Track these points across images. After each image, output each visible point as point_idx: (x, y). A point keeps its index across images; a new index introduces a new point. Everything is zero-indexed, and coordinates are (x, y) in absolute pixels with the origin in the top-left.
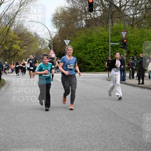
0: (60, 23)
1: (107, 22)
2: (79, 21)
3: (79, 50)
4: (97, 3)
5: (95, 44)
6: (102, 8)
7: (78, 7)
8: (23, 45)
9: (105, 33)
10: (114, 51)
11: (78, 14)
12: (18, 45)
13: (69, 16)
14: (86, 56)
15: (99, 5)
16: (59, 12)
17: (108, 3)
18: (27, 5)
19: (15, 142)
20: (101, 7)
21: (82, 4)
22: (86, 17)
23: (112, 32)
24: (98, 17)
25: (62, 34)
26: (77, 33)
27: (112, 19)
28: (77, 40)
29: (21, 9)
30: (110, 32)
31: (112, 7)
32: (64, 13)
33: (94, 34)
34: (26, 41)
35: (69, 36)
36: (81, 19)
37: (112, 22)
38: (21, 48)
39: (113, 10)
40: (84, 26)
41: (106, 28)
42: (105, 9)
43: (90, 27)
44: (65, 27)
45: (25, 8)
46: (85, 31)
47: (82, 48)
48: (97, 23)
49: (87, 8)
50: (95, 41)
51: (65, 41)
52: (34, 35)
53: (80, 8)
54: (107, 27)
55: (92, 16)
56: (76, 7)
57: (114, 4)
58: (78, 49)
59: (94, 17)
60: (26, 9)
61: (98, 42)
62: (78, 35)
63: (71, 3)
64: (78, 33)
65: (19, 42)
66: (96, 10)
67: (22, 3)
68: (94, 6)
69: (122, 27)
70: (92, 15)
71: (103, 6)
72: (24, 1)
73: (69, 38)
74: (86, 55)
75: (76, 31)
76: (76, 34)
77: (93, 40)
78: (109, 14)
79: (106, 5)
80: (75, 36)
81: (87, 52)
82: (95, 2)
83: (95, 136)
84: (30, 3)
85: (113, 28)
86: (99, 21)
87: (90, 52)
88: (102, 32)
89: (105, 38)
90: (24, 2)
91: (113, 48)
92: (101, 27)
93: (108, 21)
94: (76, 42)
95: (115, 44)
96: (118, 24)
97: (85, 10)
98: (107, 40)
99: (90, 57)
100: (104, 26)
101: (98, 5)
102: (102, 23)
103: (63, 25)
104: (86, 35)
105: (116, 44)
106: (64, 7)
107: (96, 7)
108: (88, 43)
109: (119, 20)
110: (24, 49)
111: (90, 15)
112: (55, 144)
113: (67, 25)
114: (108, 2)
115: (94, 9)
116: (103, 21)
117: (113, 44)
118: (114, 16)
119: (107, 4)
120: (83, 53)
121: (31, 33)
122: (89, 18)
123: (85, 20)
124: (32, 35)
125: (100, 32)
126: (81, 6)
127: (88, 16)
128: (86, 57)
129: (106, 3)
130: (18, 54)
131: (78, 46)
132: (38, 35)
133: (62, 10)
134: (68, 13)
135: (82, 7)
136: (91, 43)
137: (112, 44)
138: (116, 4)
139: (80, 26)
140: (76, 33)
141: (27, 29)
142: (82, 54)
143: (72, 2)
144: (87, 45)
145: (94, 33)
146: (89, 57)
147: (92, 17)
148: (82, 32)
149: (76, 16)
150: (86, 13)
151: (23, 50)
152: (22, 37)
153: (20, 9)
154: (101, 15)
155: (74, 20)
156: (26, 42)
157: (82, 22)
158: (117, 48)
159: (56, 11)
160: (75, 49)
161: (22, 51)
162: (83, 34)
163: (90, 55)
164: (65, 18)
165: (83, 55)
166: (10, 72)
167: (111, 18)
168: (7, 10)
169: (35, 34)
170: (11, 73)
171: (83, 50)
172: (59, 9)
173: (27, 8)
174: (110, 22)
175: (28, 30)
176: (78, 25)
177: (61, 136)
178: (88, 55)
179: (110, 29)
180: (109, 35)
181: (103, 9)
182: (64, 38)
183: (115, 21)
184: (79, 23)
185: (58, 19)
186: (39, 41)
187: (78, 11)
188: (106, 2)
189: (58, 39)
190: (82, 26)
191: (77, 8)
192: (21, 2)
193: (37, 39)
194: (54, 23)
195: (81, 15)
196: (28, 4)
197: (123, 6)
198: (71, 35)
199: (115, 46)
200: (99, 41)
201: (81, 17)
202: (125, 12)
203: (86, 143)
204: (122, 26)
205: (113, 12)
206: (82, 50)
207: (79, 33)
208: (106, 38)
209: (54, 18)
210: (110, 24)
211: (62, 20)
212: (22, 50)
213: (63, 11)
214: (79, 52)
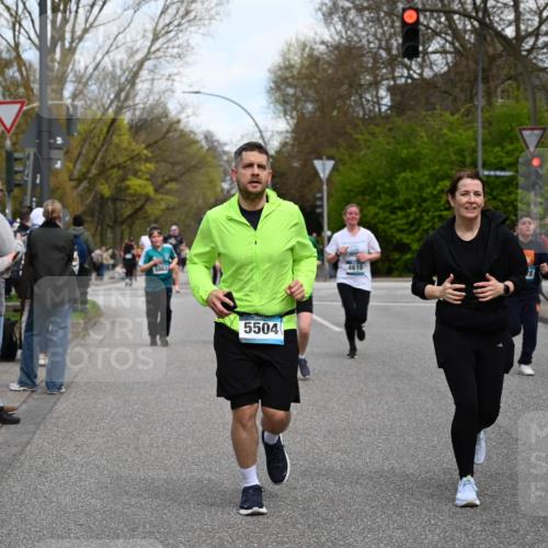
0: (298, 100)
1: (468, 93)
2: (367, 90)
3: (367, 198)
4: (432, 26)
5: (424, 175)
6: (452, 43)
7: (364, 42)
8: (166, 178)
9: (461, 135)
10: (495, 198)
11: (362, 67)
12: (147, 179)
13: (330, 71)
14: (393, 217)
15: (439, 34)
16: (296, 60)
17: (473, 26)
18: (180, 35)
19: (141, 529)
20: (447, 41)
21: (380, 31)
22: (394, 78)
23: (486, 132)
24: (436, 75)
25: (308, 138)
26: (359, 136)
27: (488, 82)
28: (359, 161)
29: (158, 50)
30: (480, 131)
31: (489, 38)
32: (314, 61)
33: (422, 137)
34: (174, 164)
35: (333, 144)
36: (376, 84)
37: (489, 95)
38: (156, 190)
39: (491, 50)
40: (384, 108)
41: (467, 115)
42: (461, 45)
43: (409, 113)
44: (318, 114)
45: (171, 44)
46: (389, 126)
47: (378, 188)
48: (433, 100)
49: (397, 42)
50: (425, 165)
51: (318, 164)
52: (203, 143)
53: (372, 45)
54: (468, 113)
55: (415, 72)
56: (355, 39)
57: (495, 30)
58: (363, 193)
59: (421, 75)
60: (176, 50)
61: (437, 168)
62: (366, 140)
63: (339, 27)
64: (362, 134)
65: (151, 166)
66: (430, 49)
67: (161, 26)
68: (421, 37)
69: (525, 111)
70: (414, 67)
71: (457, 34)
72: (167, 22)
73: (333, 151)
74: (393, 212)
75: (355, 126)
76: (356, 140)
77: (419, 159)
78: (477, 63)
79: (465, 31)
80: (354, 146)
81: (396, 204)
82: (425, 23)
83: (428, 510)
84: (189, 29)
85: (491, 116)
86: (440, 92)
87: (408, 204)
88: (451, 129)
89: (460, 152)
90: (168, 25)
91: (492, 190)
92: (447, 115)
93: (471, 91)
94: (355, 166)
95: (498, 173)
96: (511, 102)
97: (388, 49)
98: (468, 160)
99: (407, 223)
100: (458, 111)
101: (436, 33)
102: (450, 98)
103: (310, 106)
104: (392, 140)
105: (503, 174)
106: (314, 39)
107: (430, 40)
108: (400, 172)
109: (515, 85)
110: (168, 192)
111: (409, 68)
112: (285, 539)
113: (323, 107)
114: (476, 23)
115: (421, 48)
116: (456, 91)
117: (492, 173)
118: (494, 71)
119: (469, 27)
120: (381, 208)
121: (192, 136)
122: (403, 80)
123: (390, 89)
124: (197, 142)
125: (445, 131)
126: (375, 35)
127: (400, 72)
128: (392, 224)
129: (465, 25)
130: (146, 212)
131: (363, 181)
132: (218, 141)
133: (304, 50)
134: (329, 63)
135: (380, 40)
136: (411, 172)
137: (486, 173)
138: (503, 30)
139: (370, 111)
140: (356, 136)
141: (179, 122)
142: (377, 210)
143: (344, 24)
144: (397, 178)
145: (423, 134)
146: (404, 221)
147: (416, 76)
148: (377, 130)
149: (356, 74)
150: (392, 63)
151: (165, 197)
152: (160, 149)
153: (153, 49)
154: (446, 69)
155: (351, 86)
156: (178, 168)
157: (377, 96)
158: (506, 191)
159: (284, 56)
160: (352, 194)
161: (162, 199)
162: (381, 139)
163: (408, 216)
164: (315, 81)
165: (382, 215)
166: (117, 275)
167: (483, 79)
168: (108, 52)
169: (206, 137)
170: (123, 279)
171: (383, 196)
172: (295, 49)
173: (179, 46)
174: (481, 93)
175: (181, 126)
176: (362, 104)
177: (304, 509)
178: (400, 214)
179: (480, 120)
180: (476, 140)
181: (455, 48)
182: (311, 153)
183: (499, 90)
184: (368, 97)
185: (290, 85)
186: (221, 166)
187: (363, 55)
188: (467, 22)
189: (291, 156)
190: (377, 109)
191: (359, 45)
192: (157, 24)
193: (215, 157)
194: (277, 101)
195: (375, 68)
196: (181, 31)
197: (529, 35)
198: (340, 141)
199: (498, 181)
200: (442, 162)
201: (376, 76)
202: (535, 58)
203: (398, 533)
204: (525, 107)
205: (493, 59)
206: (380, 198)
207: (367, 136)
208: (466, 154)
209: (275, 82)
210: (480, 101)
211: (304, 86)
212: (160, 196)
213: (311, 56)
214: (367, 205)
